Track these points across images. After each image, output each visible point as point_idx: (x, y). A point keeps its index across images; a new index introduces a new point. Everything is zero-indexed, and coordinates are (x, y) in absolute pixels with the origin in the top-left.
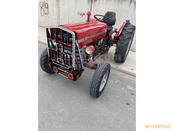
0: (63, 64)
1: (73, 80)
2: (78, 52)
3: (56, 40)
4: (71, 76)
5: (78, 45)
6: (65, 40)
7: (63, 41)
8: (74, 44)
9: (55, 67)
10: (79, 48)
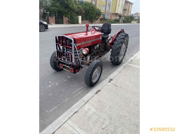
0: (66, 61)
1: (73, 73)
2: (76, 53)
3: (62, 44)
4: (72, 70)
5: (76, 47)
6: (68, 44)
7: (66, 45)
8: (73, 47)
9: (61, 64)
10: (77, 50)
